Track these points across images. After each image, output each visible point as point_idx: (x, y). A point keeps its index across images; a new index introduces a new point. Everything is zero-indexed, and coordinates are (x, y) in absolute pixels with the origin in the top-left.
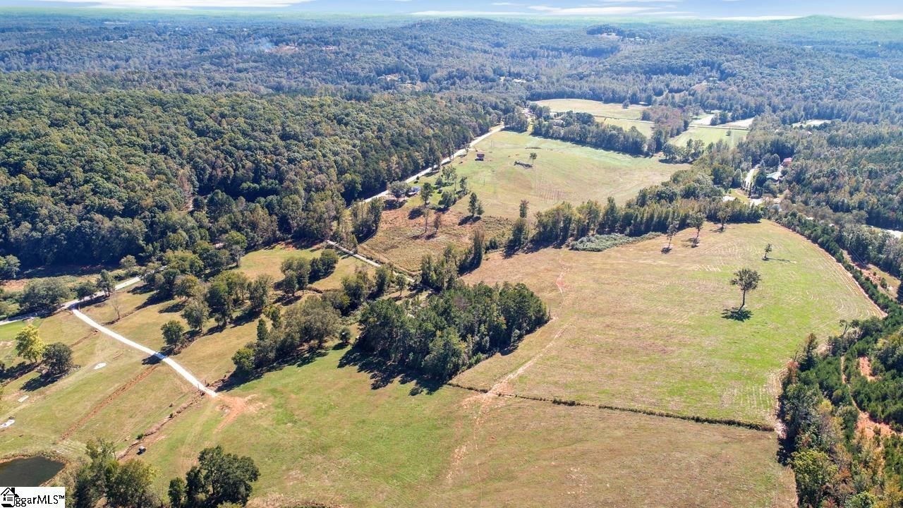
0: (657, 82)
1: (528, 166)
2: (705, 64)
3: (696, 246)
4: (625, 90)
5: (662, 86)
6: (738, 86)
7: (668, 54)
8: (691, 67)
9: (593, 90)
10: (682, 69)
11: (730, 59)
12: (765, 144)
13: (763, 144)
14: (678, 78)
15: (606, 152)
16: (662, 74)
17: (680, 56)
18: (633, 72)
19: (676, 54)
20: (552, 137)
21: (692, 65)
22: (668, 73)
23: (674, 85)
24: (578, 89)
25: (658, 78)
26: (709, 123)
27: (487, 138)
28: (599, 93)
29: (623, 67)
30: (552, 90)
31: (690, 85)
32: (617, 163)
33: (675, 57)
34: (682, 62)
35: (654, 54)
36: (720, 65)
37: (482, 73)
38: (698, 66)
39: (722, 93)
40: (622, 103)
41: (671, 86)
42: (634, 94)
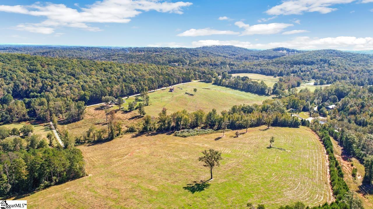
0: (296, 68)
1: (192, 95)
2: (321, 60)
3: (237, 137)
4: (277, 70)
5: (297, 69)
6: (335, 69)
7: (304, 56)
8: (314, 62)
9: (261, 70)
10: (310, 63)
11: (335, 59)
12: (332, 91)
13: (330, 91)
14: (306, 67)
15: (246, 93)
16: (299, 64)
17: (310, 57)
18: (284, 63)
19: (308, 57)
20: (222, 86)
21: (315, 61)
22: (302, 64)
23: (303, 69)
24: (255, 69)
25: (297, 66)
26: (313, 84)
27: (186, 84)
28: (264, 71)
29: (281, 61)
30: (242, 69)
31: (312, 69)
32: (247, 98)
33: (307, 58)
34: (310, 60)
35: (297, 57)
36: (329, 61)
37: (214, 63)
38: (317, 61)
39: (325, 72)
40: (273, 76)
41: (302, 69)
42: (281, 72)
